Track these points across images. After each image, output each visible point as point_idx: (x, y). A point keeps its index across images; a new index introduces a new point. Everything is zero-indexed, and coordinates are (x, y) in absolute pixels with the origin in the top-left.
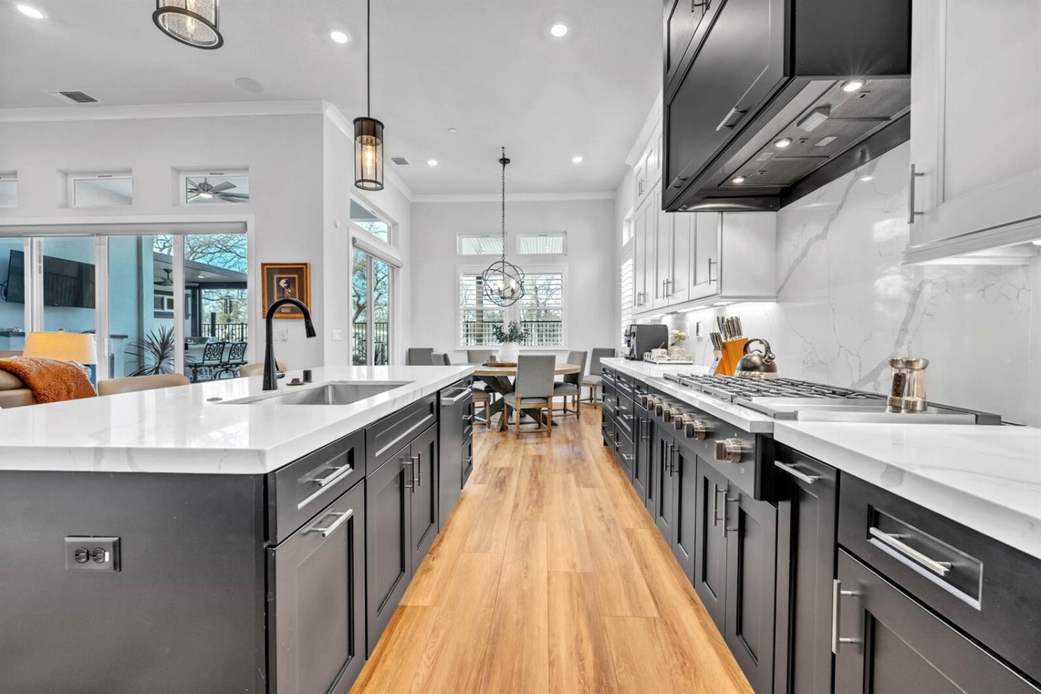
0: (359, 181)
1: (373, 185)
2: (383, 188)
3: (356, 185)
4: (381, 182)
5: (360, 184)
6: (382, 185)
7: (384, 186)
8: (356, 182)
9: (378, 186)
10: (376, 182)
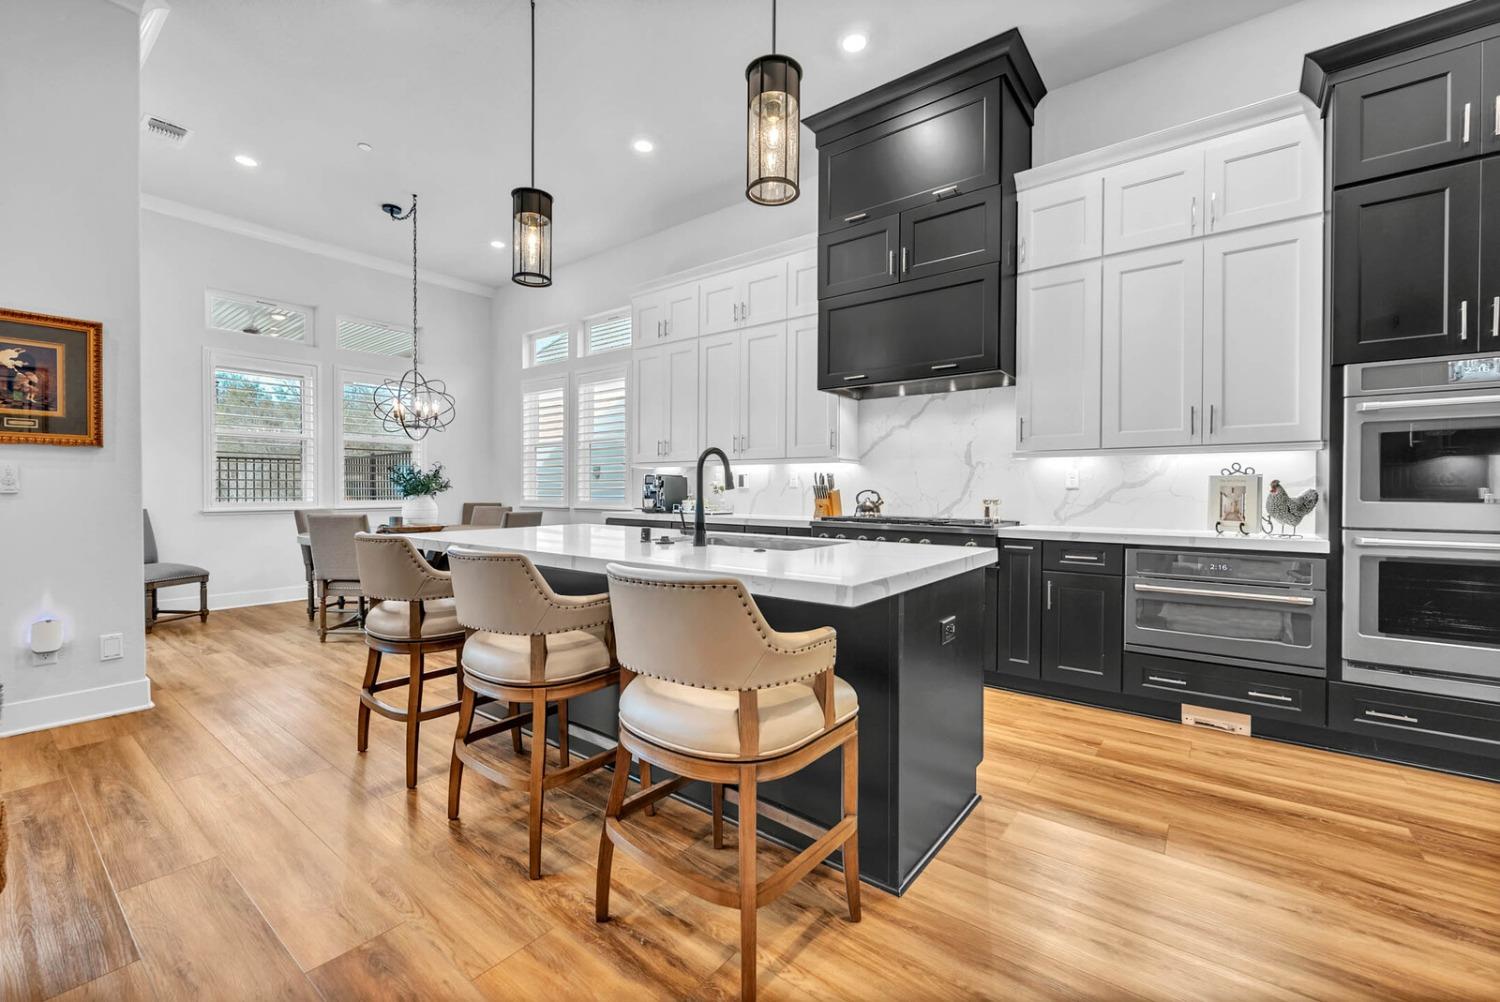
0: (521, 274)
1: (539, 280)
2: (550, 284)
3: (513, 279)
4: (548, 275)
5: (522, 278)
6: (550, 280)
7: (552, 280)
8: (514, 276)
9: (545, 281)
10: (539, 275)
